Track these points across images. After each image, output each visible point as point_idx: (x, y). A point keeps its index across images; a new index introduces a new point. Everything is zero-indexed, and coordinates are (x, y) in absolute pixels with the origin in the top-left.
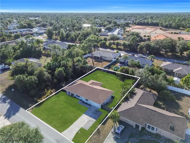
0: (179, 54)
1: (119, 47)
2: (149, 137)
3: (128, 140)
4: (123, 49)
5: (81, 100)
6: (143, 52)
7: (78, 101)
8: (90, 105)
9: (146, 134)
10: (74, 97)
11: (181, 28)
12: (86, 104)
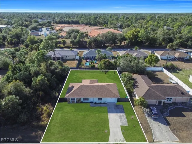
0: (119, 45)
1: (65, 45)
2: (172, 107)
3: (163, 116)
4: (72, 46)
5: (92, 103)
6: (93, 47)
7: (89, 104)
8: (105, 103)
9: (167, 106)
10: (81, 103)
11: (98, 25)
12: (100, 103)
